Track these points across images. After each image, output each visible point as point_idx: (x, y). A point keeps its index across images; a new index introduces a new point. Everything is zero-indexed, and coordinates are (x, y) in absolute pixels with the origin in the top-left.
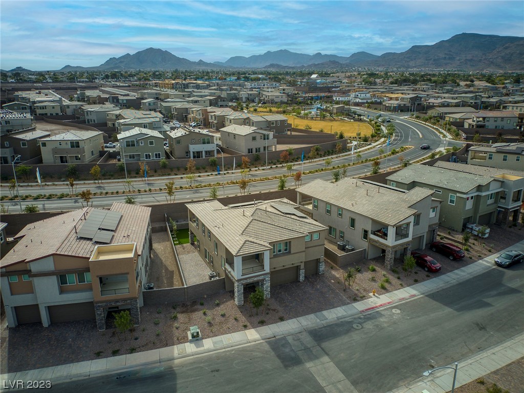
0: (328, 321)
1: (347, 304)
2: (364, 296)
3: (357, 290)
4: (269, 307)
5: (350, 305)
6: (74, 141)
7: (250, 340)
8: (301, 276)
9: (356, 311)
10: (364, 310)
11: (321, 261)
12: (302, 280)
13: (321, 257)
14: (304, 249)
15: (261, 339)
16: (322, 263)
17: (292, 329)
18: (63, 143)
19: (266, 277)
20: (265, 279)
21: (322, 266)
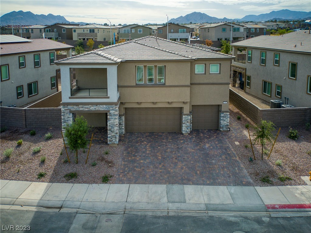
0: (183, 206)
1: (245, 185)
2: (289, 179)
3: (279, 165)
4: (105, 157)
5: (252, 188)
6: (92, 29)
7: (18, 200)
8: (184, 125)
9: (256, 203)
10: (276, 206)
11: (223, 110)
12: (186, 131)
13: (224, 103)
14: (188, 83)
15: (36, 204)
16: (225, 113)
17: (105, 202)
18: (85, 30)
19: (111, 109)
20: (109, 111)
21: (224, 119)
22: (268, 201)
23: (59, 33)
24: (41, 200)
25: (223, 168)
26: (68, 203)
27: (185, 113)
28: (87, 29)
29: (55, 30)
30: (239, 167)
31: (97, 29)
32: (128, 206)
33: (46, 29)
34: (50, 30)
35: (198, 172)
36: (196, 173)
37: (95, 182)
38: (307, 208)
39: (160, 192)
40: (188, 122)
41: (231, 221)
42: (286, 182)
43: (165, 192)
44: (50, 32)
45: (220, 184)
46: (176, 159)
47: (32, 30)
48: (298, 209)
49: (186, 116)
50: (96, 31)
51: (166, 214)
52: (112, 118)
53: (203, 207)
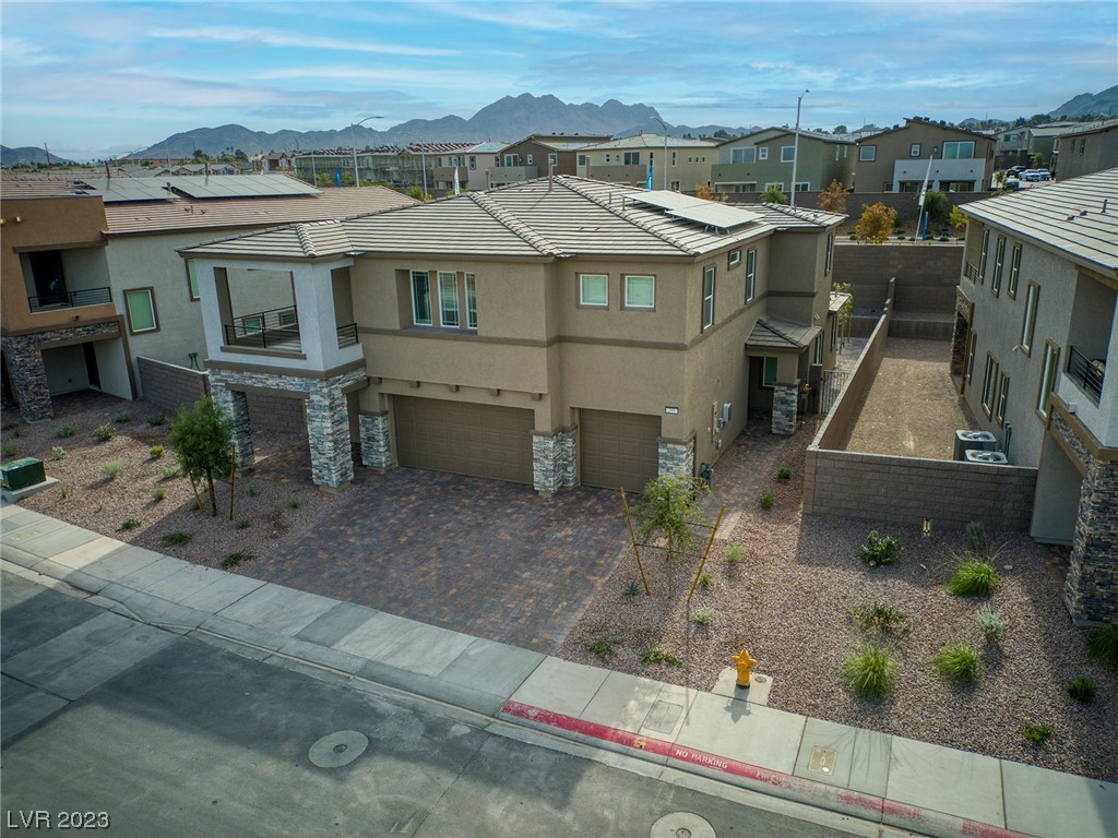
2: (676, 663)
3: (701, 622)
4: (286, 513)
5: (535, 656)
6: (632, 151)
7: (45, 562)
8: (536, 465)
9: (494, 690)
10: (532, 713)
11: (664, 434)
12: (544, 486)
13: (668, 410)
14: (542, 334)
15: (62, 577)
16: (670, 446)
17: (177, 604)
18: (613, 155)
19: (312, 389)
20: (307, 395)
21: (670, 464)
22: (528, 696)
23: (539, 169)
24: (79, 571)
25: (530, 595)
26: (115, 588)
27: (539, 427)
28: (617, 153)
29: (530, 157)
30: (578, 601)
31: (649, 152)
32: (210, 622)
33: (506, 156)
34: (515, 157)
35: (454, 591)
36: (445, 592)
37: (206, 563)
38: (612, 740)
39: (306, 613)
40: (546, 458)
41: (373, 710)
42: (651, 668)
43: (319, 615)
44: (515, 165)
45: (468, 631)
46: (439, 549)
47: (472, 159)
48: (582, 736)
49: (542, 439)
50: (644, 158)
51: (259, 658)
52: (317, 417)
53: (358, 663)
